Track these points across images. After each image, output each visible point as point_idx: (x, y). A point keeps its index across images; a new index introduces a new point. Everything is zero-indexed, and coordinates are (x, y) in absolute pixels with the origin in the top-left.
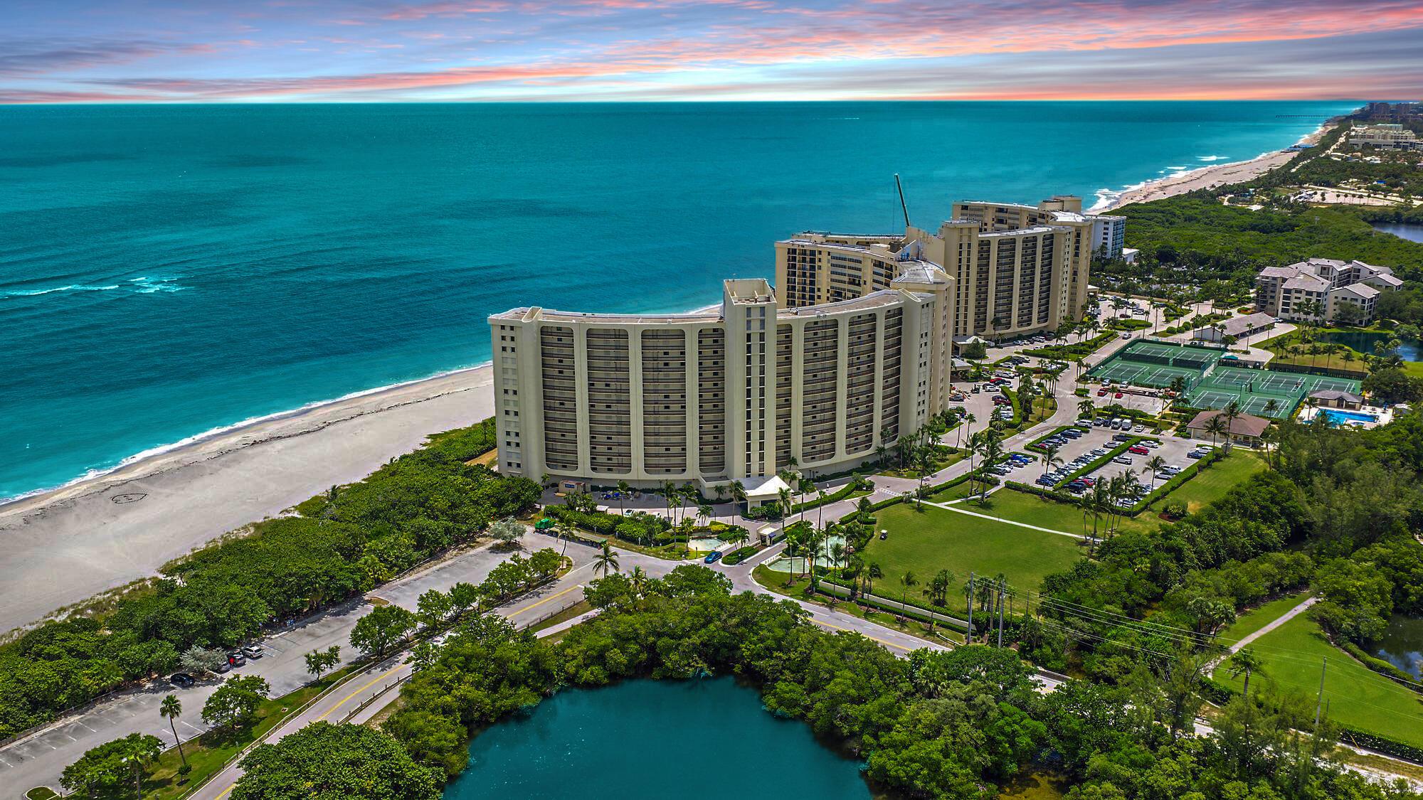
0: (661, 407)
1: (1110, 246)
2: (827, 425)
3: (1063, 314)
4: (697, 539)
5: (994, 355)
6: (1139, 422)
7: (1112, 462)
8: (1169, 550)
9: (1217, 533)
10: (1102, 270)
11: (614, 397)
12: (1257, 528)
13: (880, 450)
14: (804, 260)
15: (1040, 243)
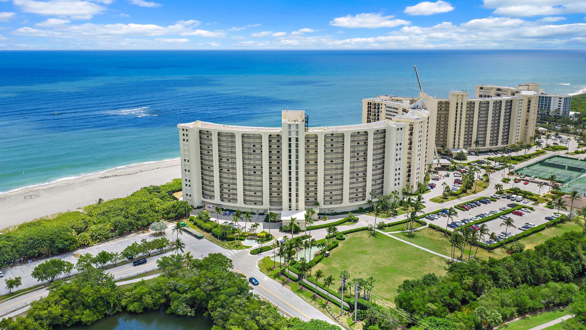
0: (252, 173)
1: (561, 110)
2: (339, 187)
3: (517, 141)
4: (250, 239)
5: (471, 159)
6: (527, 198)
7: (499, 219)
8: (491, 273)
9: (527, 266)
10: (555, 121)
11: (231, 166)
12: (558, 265)
13: (370, 202)
14: (375, 108)
15: (503, 105)
